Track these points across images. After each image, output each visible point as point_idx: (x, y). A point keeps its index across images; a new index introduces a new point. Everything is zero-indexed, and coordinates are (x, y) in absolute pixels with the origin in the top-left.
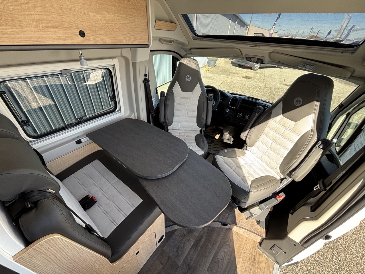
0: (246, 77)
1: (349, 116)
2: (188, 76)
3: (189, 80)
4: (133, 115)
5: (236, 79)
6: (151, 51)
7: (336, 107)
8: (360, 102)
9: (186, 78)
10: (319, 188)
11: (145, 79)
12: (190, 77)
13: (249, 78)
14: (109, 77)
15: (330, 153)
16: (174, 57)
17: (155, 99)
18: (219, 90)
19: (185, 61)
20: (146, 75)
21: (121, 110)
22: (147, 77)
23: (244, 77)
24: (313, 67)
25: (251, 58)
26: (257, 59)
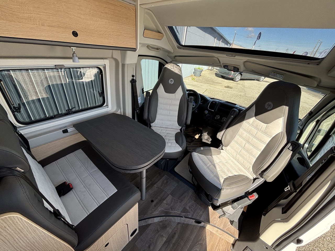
0: (228, 87)
1: (319, 123)
2: (172, 79)
3: (172, 83)
4: (119, 111)
5: (219, 88)
6: (139, 56)
7: (307, 114)
8: (327, 110)
9: (169, 81)
10: (289, 189)
11: (132, 79)
12: (173, 80)
13: (231, 88)
14: (100, 75)
15: (301, 157)
16: (160, 63)
17: (141, 98)
18: (199, 94)
19: (169, 66)
20: (133, 76)
21: (108, 106)
22: (135, 78)
23: (226, 87)
24: (283, 76)
25: (228, 67)
26: (233, 67)
